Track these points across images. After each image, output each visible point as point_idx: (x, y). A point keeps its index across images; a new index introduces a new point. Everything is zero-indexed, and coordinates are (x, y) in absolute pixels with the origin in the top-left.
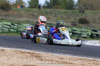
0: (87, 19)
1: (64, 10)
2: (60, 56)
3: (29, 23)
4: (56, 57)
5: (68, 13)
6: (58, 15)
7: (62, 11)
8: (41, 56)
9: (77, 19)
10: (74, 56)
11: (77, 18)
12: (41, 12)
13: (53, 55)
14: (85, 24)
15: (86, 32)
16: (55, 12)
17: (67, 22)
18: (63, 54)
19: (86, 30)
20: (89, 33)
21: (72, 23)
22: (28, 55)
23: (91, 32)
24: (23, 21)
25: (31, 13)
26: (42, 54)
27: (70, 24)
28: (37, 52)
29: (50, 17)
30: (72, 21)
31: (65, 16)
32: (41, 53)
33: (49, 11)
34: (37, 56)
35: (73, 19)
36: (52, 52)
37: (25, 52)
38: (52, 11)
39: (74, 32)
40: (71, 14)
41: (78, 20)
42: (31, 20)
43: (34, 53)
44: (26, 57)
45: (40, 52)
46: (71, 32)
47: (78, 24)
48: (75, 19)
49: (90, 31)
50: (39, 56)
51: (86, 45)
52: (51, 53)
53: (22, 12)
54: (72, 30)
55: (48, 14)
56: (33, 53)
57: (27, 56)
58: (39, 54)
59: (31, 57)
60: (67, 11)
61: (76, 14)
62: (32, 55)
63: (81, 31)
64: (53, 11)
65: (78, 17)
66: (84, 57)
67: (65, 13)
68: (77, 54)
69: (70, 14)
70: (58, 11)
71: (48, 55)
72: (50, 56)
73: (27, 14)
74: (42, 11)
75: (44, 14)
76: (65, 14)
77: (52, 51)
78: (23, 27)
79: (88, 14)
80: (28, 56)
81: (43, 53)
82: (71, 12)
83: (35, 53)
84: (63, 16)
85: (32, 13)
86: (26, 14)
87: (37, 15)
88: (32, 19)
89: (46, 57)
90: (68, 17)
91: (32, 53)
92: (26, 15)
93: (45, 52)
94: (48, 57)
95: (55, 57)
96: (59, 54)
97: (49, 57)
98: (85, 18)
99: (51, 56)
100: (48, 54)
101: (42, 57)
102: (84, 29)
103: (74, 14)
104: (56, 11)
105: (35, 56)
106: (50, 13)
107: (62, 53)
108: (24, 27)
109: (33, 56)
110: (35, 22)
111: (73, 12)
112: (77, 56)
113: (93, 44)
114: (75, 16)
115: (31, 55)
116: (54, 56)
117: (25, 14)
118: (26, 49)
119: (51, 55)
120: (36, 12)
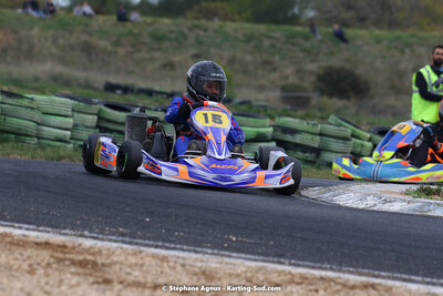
0: (360, 71)
1: (247, 27)
2: (199, 264)
3: (67, 92)
4: (179, 268)
5: (267, 43)
6: (212, 50)
7: (236, 30)
8: (103, 265)
9: (311, 73)
10: (273, 262)
11: (312, 67)
12: (130, 33)
13: (164, 259)
14: (348, 98)
15: (345, 139)
16: (198, 36)
17: (262, 88)
18: (218, 254)
19: (349, 130)
20: (363, 146)
21: (284, 89)
22: (37, 256)
23: (370, 140)
24: (37, 79)
25: (77, 37)
26: (111, 253)
27: (273, 96)
28: (88, 243)
29: (176, 59)
30: (283, 82)
31: (249, 58)
32: (107, 244)
33: (171, 32)
34: (82, 264)
35: (289, 70)
36: (160, 244)
37: (27, 242)
38: (185, 30)
39: (289, 138)
40: (278, 46)
41: (313, 78)
42: (81, 75)
43: (70, 244)
44: (30, 265)
45: (99, 244)
46: (273, 139)
47: (315, 99)
48: (299, 71)
49: (368, 135)
50: (95, 264)
51: (340, 207)
52: (157, 247)
53: (36, 31)
54: (276, 128)
55: (165, 44)
56: (64, 247)
57: (32, 262)
58: (94, 254)
59: (55, 266)
60: (262, 28)
61: (307, 45)
62: (60, 255)
63: (321, 134)
64: (191, 29)
65: (313, 61)
66: (321, 268)
67: (249, 38)
68: (289, 254)
69: (273, 46)
70: (216, 31)
71: (143, 255)
72: (148, 261)
73: (61, 41)
74: (136, 31)
75: (143, 43)
76: (252, 44)
77: (165, 239)
78: (29, 111)
79: (366, 48)
80: (39, 260)
81: (115, 245)
82: (278, 35)
83: (74, 248)
84: (239, 55)
85: (84, 37)
86: (55, 42)
87: (109, 48)
88: (85, 69)
89: (130, 266)
90: (266, 63)
91: (58, 246)
92: (54, 50)
93: (127, 239)
94: (142, 265)
95: (174, 268)
96: (196, 252)
97: (144, 268)
98: (348, 66)
99: (153, 262)
100: (140, 252)
101: (110, 265)
102: (340, 126)
103: (293, 44)
104: (206, 30)
105: (73, 263)
106: (176, 40)
107: (214, 246)
108: (38, 109)
109: (63, 260)
110: (97, 85)
111: (290, 37)
112: (287, 261)
113: (377, 201)
114: (301, 55)
115: (52, 256)
116: (171, 264)
117: (49, 44)
118: (31, 227)
119: (154, 256)
120: (102, 33)
